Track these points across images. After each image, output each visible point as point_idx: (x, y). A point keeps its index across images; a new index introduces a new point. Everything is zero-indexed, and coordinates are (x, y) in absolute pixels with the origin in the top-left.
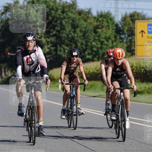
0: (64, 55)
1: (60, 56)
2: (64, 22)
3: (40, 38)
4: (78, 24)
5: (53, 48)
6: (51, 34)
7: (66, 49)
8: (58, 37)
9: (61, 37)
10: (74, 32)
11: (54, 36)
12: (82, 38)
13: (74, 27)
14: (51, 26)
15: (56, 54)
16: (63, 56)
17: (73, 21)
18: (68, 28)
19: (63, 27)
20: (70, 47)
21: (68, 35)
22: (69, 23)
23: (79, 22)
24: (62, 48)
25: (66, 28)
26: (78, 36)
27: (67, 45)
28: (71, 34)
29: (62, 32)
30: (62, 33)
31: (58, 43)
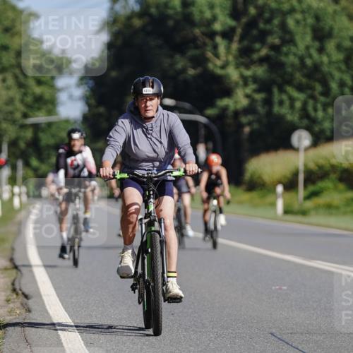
0: (292, 113)
1: (281, 118)
2: (291, 22)
3: (223, 67)
4: (331, 29)
5: (259, 97)
6: (255, 56)
7: (298, 99)
8: (274, 64)
9: (281, 65)
10: (321, 50)
11: (262, 61)
12: (343, 67)
13: (321, 35)
14: (255, 32)
15: (269, 113)
16: (289, 117)
17: (317, 18)
18: (304, 40)
19: (287, 37)
20: (309, 92)
21: (302, 59)
22: (305, 25)
23: (335, 21)
24: (284, 97)
25: (298, 38)
26: (330, 62)
27: (300, 88)
28: (310, 56)
29: (285, 49)
30: (287, 54)
31: (273, 82)
